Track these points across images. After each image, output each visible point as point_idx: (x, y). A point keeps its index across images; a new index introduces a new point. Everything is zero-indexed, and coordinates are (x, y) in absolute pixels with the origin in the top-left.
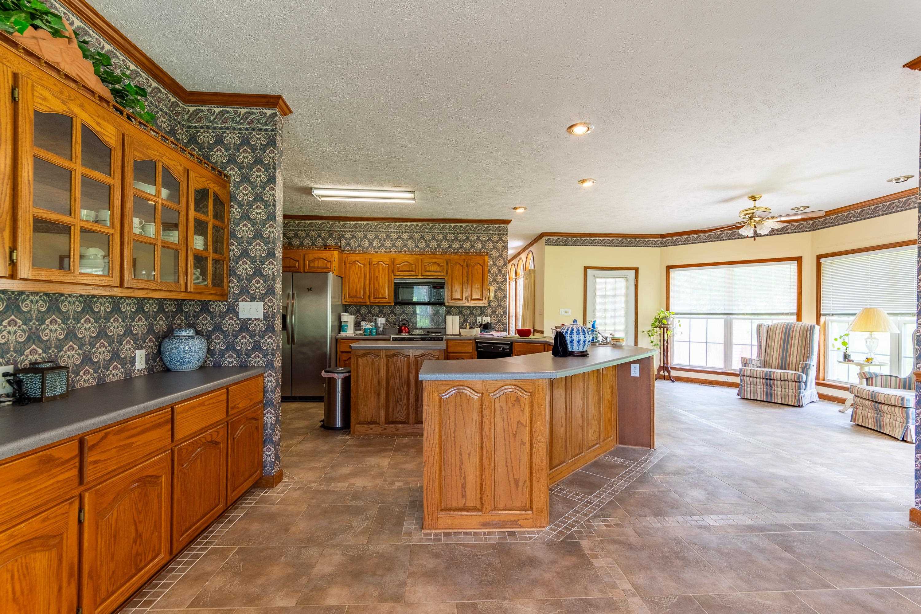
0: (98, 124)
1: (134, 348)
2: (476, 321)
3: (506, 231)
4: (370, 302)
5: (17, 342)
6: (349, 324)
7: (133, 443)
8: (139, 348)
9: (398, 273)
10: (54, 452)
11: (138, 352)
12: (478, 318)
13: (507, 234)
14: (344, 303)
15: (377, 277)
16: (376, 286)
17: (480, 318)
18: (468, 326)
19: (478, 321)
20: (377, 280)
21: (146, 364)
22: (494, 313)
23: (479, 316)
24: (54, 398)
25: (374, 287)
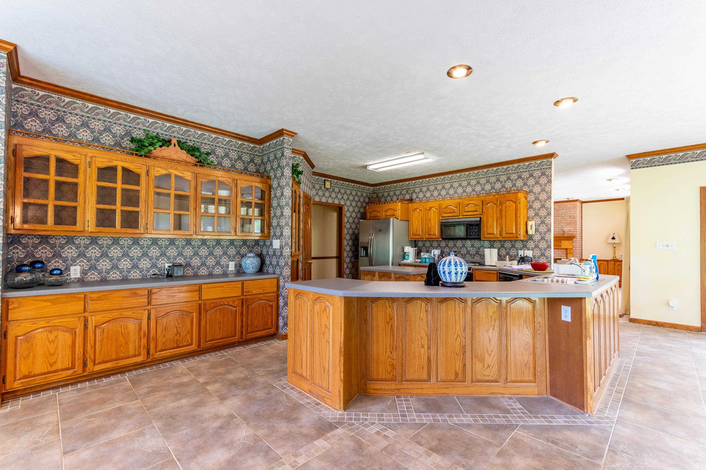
0: (182, 173)
1: (228, 261)
2: (518, 254)
3: (549, 165)
4: (426, 238)
5: (174, 255)
6: (410, 254)
7: (175, 296)
8: (231, 261)
9: (444, 215)
10: (138, 292)
11: (230, 263)
12: (520, 251)
13: (550, 168)
14: (410, 239)
15: (430, 219)
16: (429, 226)
17: (522, 251)
18: (508, 259)
19: (519, 254)
20: (430, 221)
21: (235, 268)
22: (537, 246)
23: (521, 250)
24: (177, 277)
25: (428, 227)
